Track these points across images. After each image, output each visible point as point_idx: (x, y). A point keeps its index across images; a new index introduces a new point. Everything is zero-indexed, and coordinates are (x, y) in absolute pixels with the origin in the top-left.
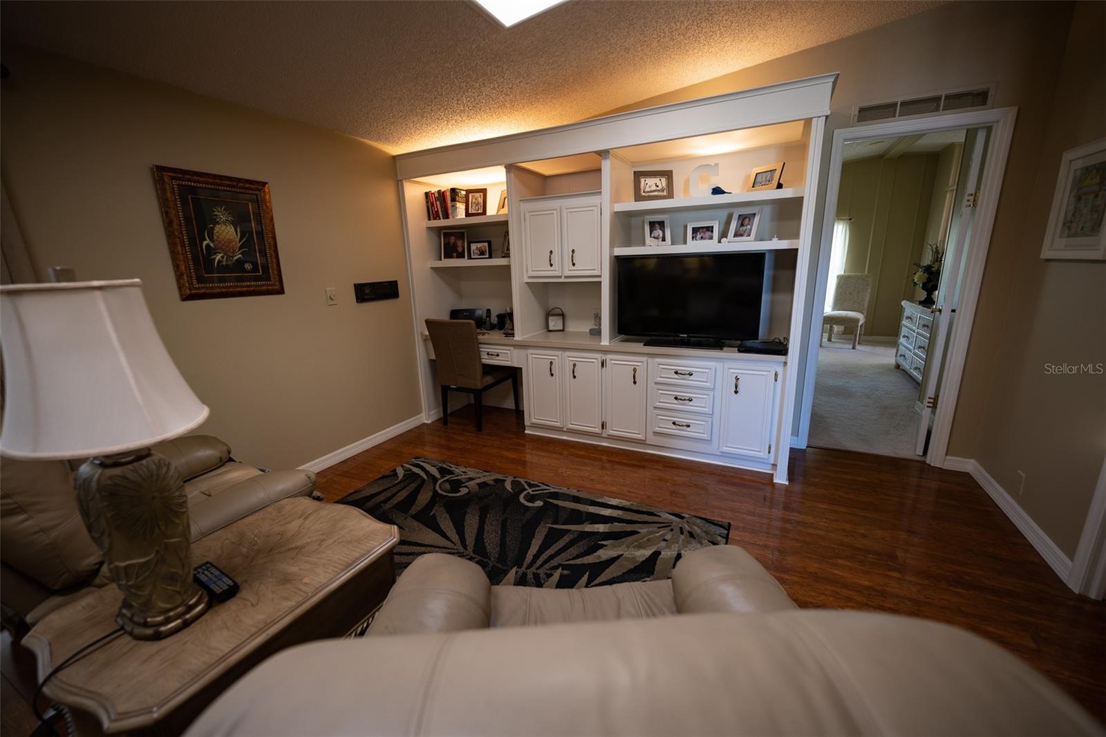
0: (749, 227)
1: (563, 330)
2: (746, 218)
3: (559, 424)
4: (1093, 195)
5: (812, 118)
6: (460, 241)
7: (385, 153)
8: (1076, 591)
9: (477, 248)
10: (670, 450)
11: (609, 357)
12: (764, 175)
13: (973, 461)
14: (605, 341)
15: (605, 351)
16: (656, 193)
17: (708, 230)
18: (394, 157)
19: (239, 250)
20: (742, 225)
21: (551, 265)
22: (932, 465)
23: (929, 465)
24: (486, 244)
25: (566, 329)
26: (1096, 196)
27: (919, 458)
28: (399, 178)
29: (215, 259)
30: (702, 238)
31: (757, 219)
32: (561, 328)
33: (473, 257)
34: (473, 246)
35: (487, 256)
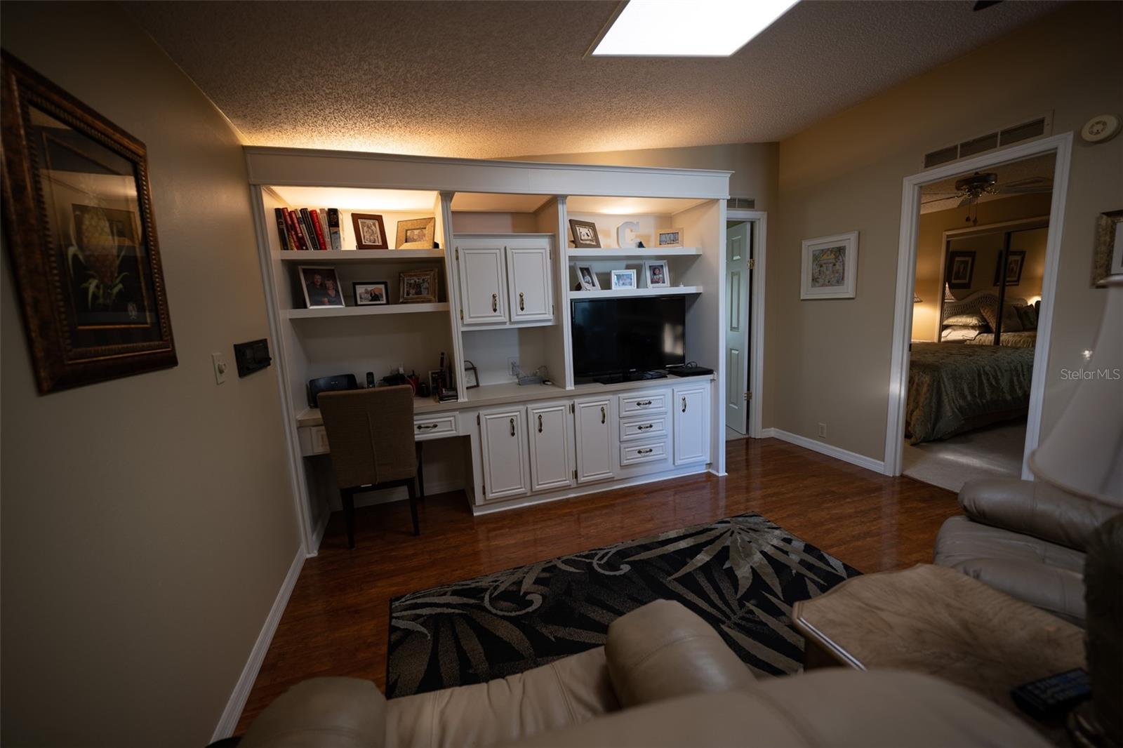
0: (661, 276)
1: (477, 386)
2: (655, 268)
3: (523, 489)
4: (831, 265)
5: (718, 200)
6: (331, 282)
7: (238, 140)
8: (891, 476)
9: (367, 292)
10: (631, 480)
11: (577, 401)
12: (668, 237)
13: (773, 429)
14: (570, 386)
15: (570, 396)
16: (588, 242)
17: (628, 278)
18: (245, 148)
19: (119, 273)
20: (654, 274)
21: (495, 310)
22: (757, 437)
23: (755, 439)
24: (382, 287)
25: (481, 385)
26: (834, 265)
27: (745, 437)
28: (253, 181)
29: (87, 290)
30: (623, 284)
31: (666, 270)
32: (476, 384)
33: (359, 303)
34: (360, 290)
35: (384, 302)
